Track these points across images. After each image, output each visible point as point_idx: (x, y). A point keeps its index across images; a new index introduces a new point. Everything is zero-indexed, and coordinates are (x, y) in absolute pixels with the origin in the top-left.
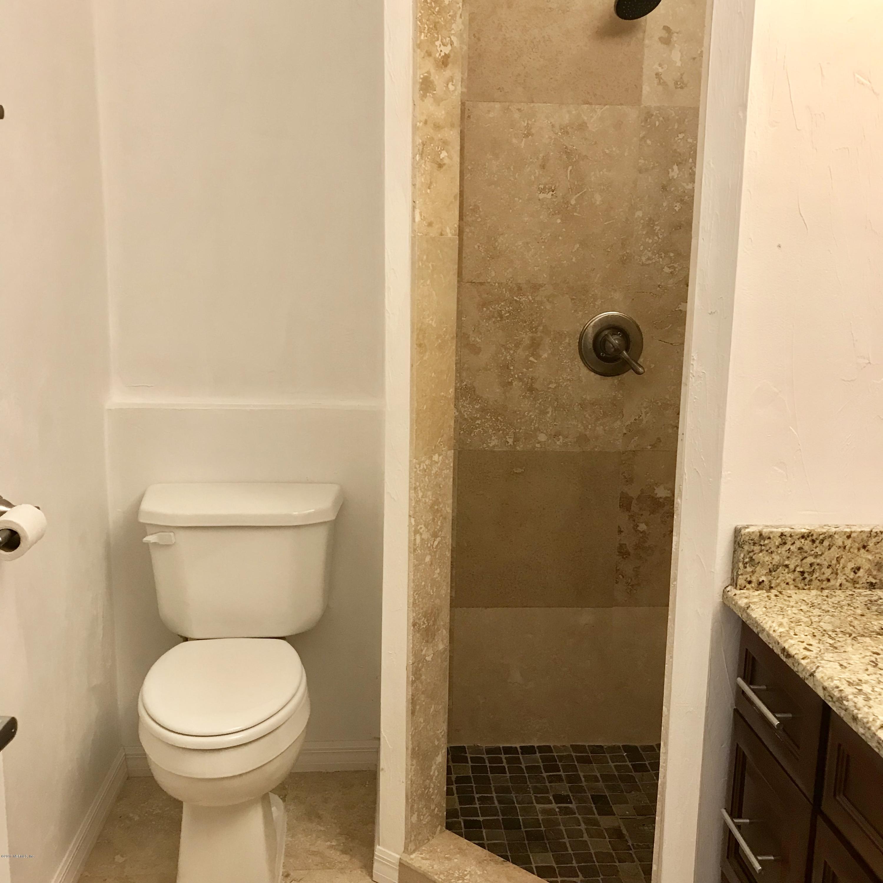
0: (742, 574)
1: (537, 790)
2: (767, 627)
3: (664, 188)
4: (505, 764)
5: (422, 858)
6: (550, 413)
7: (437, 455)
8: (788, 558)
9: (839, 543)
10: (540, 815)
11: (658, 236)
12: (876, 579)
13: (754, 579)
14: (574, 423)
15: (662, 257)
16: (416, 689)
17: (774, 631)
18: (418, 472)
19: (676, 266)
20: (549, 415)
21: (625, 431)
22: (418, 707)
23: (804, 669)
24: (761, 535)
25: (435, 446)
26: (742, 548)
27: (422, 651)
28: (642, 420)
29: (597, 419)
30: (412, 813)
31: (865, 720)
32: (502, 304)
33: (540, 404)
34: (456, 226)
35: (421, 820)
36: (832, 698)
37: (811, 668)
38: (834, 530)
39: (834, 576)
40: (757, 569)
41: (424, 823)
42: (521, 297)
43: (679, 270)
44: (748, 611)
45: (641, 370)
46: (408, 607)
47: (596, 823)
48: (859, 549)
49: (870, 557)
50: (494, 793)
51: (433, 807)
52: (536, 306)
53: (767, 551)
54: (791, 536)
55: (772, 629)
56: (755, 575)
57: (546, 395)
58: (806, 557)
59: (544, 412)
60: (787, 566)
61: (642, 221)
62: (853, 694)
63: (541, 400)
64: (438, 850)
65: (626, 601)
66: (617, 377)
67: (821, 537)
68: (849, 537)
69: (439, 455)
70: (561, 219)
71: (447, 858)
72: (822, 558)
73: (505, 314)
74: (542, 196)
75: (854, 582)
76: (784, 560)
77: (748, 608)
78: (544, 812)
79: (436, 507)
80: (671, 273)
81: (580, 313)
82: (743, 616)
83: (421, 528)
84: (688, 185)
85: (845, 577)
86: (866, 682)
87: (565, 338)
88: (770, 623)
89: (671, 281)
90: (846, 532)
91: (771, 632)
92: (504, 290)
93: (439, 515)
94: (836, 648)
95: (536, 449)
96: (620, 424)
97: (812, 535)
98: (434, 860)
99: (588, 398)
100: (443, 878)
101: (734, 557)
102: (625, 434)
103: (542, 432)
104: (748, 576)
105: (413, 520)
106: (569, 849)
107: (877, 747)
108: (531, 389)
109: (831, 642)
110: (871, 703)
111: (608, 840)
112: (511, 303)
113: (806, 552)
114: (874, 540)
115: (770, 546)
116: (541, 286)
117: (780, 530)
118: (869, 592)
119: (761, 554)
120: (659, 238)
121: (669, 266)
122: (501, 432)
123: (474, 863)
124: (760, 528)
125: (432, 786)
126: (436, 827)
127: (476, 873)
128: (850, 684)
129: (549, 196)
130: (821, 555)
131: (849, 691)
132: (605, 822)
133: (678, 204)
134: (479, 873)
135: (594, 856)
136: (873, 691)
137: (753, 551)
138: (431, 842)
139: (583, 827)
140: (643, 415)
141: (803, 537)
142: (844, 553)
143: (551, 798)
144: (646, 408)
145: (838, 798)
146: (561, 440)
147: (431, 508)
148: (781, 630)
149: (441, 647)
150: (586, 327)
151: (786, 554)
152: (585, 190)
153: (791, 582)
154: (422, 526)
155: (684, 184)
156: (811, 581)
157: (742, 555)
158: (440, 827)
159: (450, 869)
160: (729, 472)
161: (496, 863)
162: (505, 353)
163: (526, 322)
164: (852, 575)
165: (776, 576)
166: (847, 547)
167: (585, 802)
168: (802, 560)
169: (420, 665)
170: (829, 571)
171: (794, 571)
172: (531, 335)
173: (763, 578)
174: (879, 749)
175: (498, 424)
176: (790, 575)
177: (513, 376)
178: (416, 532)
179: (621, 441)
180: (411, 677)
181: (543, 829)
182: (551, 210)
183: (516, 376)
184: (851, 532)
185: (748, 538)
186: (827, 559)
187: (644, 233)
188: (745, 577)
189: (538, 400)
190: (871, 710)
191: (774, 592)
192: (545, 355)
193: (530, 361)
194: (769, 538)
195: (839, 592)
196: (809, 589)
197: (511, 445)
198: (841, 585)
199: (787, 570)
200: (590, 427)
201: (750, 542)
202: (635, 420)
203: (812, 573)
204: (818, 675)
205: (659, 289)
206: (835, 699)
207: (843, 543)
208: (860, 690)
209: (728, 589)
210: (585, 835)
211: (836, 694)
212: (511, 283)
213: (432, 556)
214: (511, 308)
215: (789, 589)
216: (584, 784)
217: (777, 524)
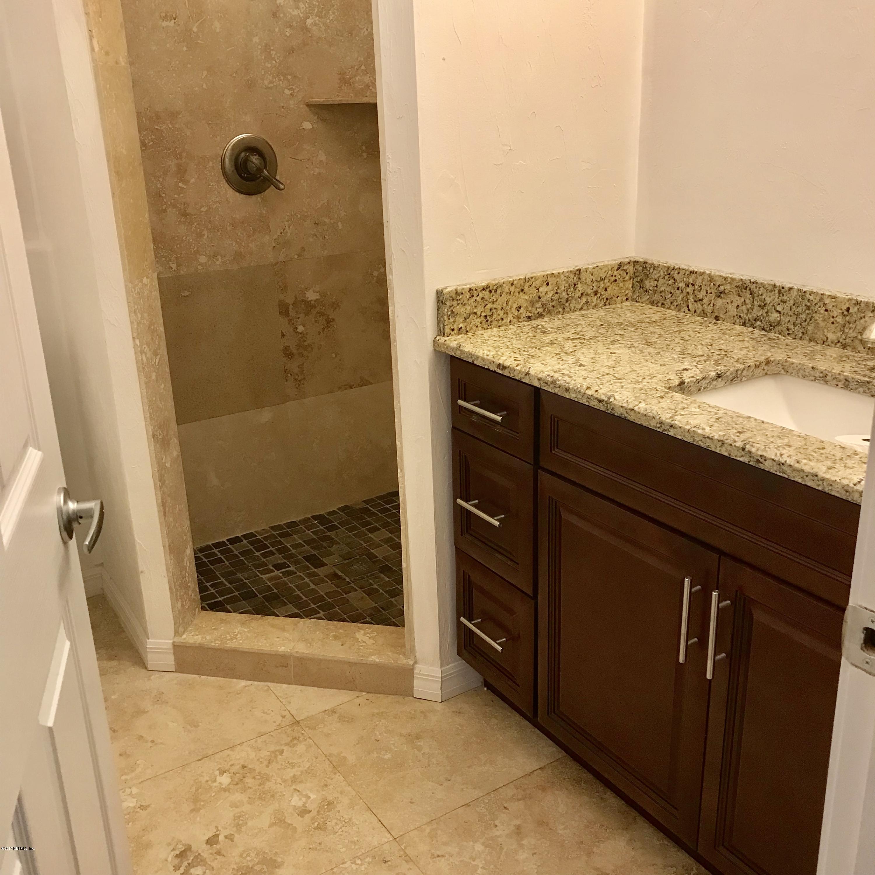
0: (447, 325)
1: (257, 567)
2: (480, 354)
3: (274, 15)
4: (219, 555)
5: (193, 635)
6: (206, 236)
7: (145, 278)
8: (476, 307)
9: (507, 290)
10: (268, 582)
11: (275, 60)
12: (531, 313)
13: (455, 327)
14: (229, 242)
15: (281, 80)
16: (164, 493)
17: (487, 355)
18: (135, 295)
19: (294, 87)
20: (205, 237)
21: (274, 245)
22: (167, 509)
23: (520, 371)
24: (457, 292)
25: (143, 269)
26: (445, 304)
27: (162, 459)
28: (287, 232)
29: (249, 236)
30: (177, 600)
31: (575, 388)
32: (145, 133)
33: (195, 227)
34: (126, 54)
35: (184, 606)
36: (546, 383)
37: (525, 370)
38: (502, 281)
39: (506, 315)
40: (457, 319)
41: (187, 607)
42: (161, 125)
43: (298, 92)
44: (461, 348)
45: (282, 186)
46: (146, 422)
47: (316, 575)
48: (519, 293)
49: (526, 297)
50: (222, 578)
51: (190, 593)
52: (177, 133)
53: (462, 304)
54: (476, 290)
55: (485, 354)
56: (456, 323)
57: (200, 218)
58: (487, 305)
59: (201, 235)
60: (475, 313)
61: (260, 47)
62: (561, 376)
63: (195, 224)
64: (204, 626)
65: (296, 395)
66: (259, 195)
67: (495, 288)
68: (512, 284)
69: (147, 278)
70: (187, 47)
71: (214, 629)
72: (497, 303)
73: (149, 143)
74: (165, 24)
75: (518, 317)
76: (473, 309)
77: (460, 347)
78: (270, 579)
79: (152, 327)
80: (291, 94)
81: (218, 137)
82: (457, 354)
83: (145, 348)
84: (293, 11)
85: (512, 315)
86: (564, 369)
87: (208, 162)
88: (481, 352)
89: (292, 102)
90: (510, 281)
91: (485, 357)
92: (144, 119)
93: (155, 334)
94: (532, 356)
95: (199, 271)
96: (268, 238)
97: (489, 287)
98: (204, 634)
99: (238, 216)
100: (219, 643)
101: (438, 314)
102: (275, 247)
103: (202, 255)
104: (451, 325)
105: (137, 342)
106: (303, 597)
107: (587, 401)
108: (185, 215)
109: (528, 353)
110: (574, 378)
111: (330, 582)
112: (152, 132)
113: (486, 301)
114: (528, 284)
115: (463, 299)
116: (178, 113)
117: (468, 286)
118: (529, 323)
119: (458, 307)
120: (276, 62)
121: (289, 87)
122: (164, 259)
123: (239, 625)
124: (455, 287)
125: (187, 575)
126: (195, 610)
127: (244, 631)
128: (555, 372)
129: (172, 23)
130: (496, 301)
131: (556, 375)
132: (321, 572)
133: (288, 30)
134: (246, 630)
135: (325, 596)
136: (570, 372)
137: (453, 306)
138: (194, 623)
139: (307, 580)
140: (287, 228)
141: (484, 289)
142: (510, 297)
143: (271, 568)
144: (288, 221)
145: (553, 452)
146: (220, 260)
147: (149, 328)
148: (492, 353)
149: (175, 453)
150: (225, 150)
151: (474, 304)
152: (205, 18)
153: (479, 325)
154: (145, 346)
155: (291, 11)
156: (491, 322)
157: (446, 310)
158: (197, 609)
159: (221, 635)
160: (428, 247)
161: (256, 619)
162: (155, 181)
163: (169, 149)
164: (516, 313)
165: (469, 322)
166: (512, 293)
167: (299, 563)
168: (485, 307)
169: (163, 472)
170: (503, 312)
171: (481, 316)
172: (176, 162)
173: (461, 325)
174: (589, 402)
175: (160, 252)
176: (478, 320)
177: (166, 203)
178: (142, 352)
179: (272, 254)
180: (159, 484)
181: (275, 591)
182: (176, 38)
183: (169, 203)
184: (513, 280)
185: (448, 296)
186: (500, 303)
187: (263, 57)
188: (449, 326)
189: (193, 224)
190: (576, 382)
191: (470, 334)
192: (193, 180)
193: (180, 187)
194: (462, 294)
195: (510, 327)
196: (491, 328)
197: (175, 270)
198: (510, 322)
199: (476, 317)
200: (243, 244)
201: (450, 298)
202: (281, 233)
203: (491, 316)
204: (532, 372)
205: (283, 110)
206: (549, 383)
207: (509, 289)
208: (563, 374)
209: (438, 338)
210: (311, 584)
211: (549, 379)
212: (149, 111)
213: (156, 373)
214: (153, 137)
215: (479, 330)
216: (293, 551)
217: (464, 283)
